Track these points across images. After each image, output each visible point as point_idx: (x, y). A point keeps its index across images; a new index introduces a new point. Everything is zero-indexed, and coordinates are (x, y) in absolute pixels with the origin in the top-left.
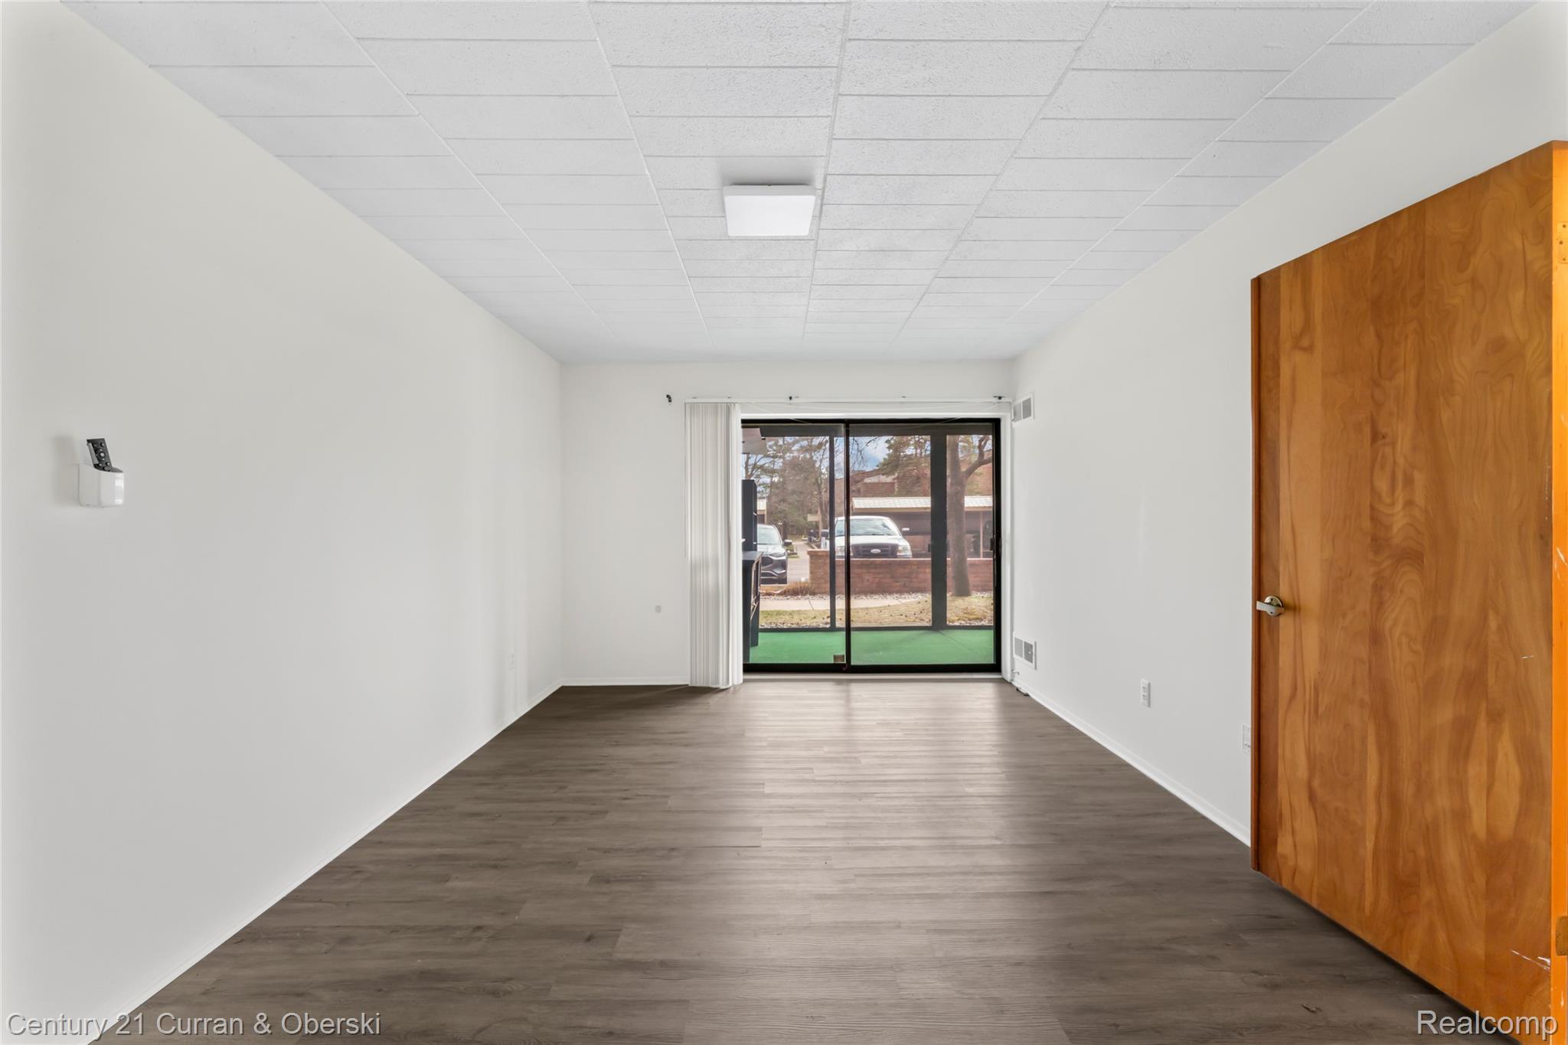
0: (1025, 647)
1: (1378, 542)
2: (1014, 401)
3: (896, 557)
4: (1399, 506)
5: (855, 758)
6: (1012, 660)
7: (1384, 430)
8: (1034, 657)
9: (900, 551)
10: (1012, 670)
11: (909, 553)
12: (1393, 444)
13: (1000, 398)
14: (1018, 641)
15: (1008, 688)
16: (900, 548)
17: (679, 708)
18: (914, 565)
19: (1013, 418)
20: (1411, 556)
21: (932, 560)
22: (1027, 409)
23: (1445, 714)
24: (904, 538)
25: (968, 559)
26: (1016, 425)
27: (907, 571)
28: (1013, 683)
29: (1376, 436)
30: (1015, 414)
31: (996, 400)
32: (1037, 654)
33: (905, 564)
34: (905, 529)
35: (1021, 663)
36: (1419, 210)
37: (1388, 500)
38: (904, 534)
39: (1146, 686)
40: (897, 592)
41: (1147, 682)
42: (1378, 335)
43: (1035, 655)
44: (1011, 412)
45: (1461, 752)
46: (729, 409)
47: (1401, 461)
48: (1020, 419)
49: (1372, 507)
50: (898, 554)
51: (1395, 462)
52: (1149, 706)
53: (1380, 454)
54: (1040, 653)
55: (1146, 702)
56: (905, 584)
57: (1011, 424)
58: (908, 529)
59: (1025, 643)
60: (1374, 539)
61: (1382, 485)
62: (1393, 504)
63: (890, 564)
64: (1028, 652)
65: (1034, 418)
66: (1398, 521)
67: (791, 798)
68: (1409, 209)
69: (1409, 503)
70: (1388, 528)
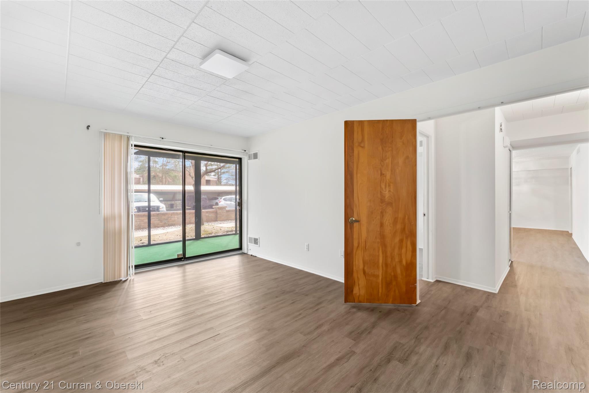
0: (254, 240)
1: (382, 201)
2: (249, 152)
3: (159, 211)
4: (387, 192)
5: (221, 291)
6: (247, 245)
7: (383, 173)
8: (258, 243)
9: (161, 209)
10: (247, 249)
11: (165, 209)
12: (386, 177)
13: (245, 151)
14: (250, 238)
15: (246, 256)
16: (161, 207)
17: (108, 294)
18: (170, 214)
19: (248, 158)
20: (390, 204)
21: (195, 211)
22: (255, 156)
23: (397, 240)
24: (161, 203)
25: (203, 210)
26: (249, 161)
27: (166, 217)
28: (248, 253)
29: (382, 174)
30: (249, 157)
31: (243, 151)
32: (260, 241)
33: (164, 214)
34: (160, 199)
35: (252, 246)
36: (392, 121)
37: (385, 190)
38: (161, 201)
39: (308, 245)
40: (162, 226)
41: (308, 244)
42: (382, 149)
43: (259, 242)
44: (247, 156)
45: (401, 248)
46: (128, 138)
47: (388, 181)
48: (252, 159)
49: (381, 192)
50: (160, 210)
51: (386, 181)
52: (308, 251)
53: (383, 179)
54: (261, 242)
55: (307, 250)
56: (165, 223)
57: (247, 161)
58: (162, 199)
59: (254, 238)
60: (381, 200)
61: (383, 186)
62: (386, 191)
63: (158, 214)
64: (256, 241)
65: (259, 160)
66: (387, 194)
67: (212, 313)
68: (390, 120)
69: (389, 191)
70: (385, 197)
